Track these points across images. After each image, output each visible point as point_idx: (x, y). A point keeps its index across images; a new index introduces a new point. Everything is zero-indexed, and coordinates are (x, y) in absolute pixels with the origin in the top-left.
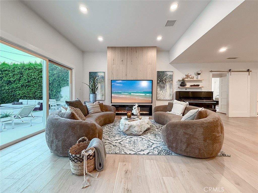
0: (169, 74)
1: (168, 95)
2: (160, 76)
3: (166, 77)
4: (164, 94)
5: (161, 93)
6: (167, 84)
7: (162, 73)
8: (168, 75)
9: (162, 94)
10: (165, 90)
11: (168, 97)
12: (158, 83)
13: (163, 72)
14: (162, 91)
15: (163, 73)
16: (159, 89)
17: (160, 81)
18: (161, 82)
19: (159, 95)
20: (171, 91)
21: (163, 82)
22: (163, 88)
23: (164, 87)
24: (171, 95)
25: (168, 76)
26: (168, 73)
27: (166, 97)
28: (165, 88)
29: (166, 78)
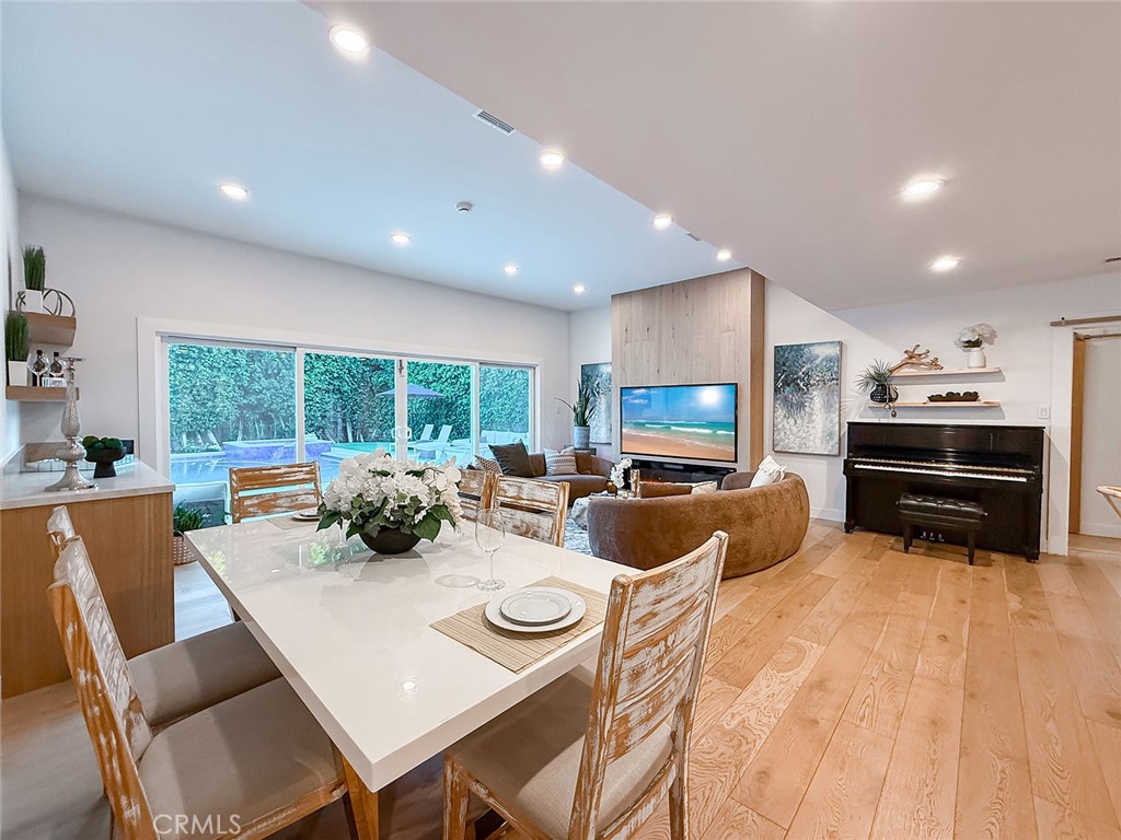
0: (822, 352)
1: (820, 435)
2: (784, 365)
3: (808, 366)
4: (801, 433)
5: (788, 427)
6: (815, 393)
7: (793, 353)
8: (820, 359)
9: (795, 429)
10: (806, 417)
11: (818, 442)
12: (775, 391)
13: (798, 348)
14: (792, 421)
15: (797, 351)
16: (781, 413)
17: (786, 384)
18: (788, 385)
19: (783, 434)
20: (832, 421)
21: (798, 385)
22: (796, 407)
23: (801, 405)
24: (831, 435)
25: (818, 362)
26: (817, 350)
27: (812, 444)
28: (807, 409)
29: (808, 369)
